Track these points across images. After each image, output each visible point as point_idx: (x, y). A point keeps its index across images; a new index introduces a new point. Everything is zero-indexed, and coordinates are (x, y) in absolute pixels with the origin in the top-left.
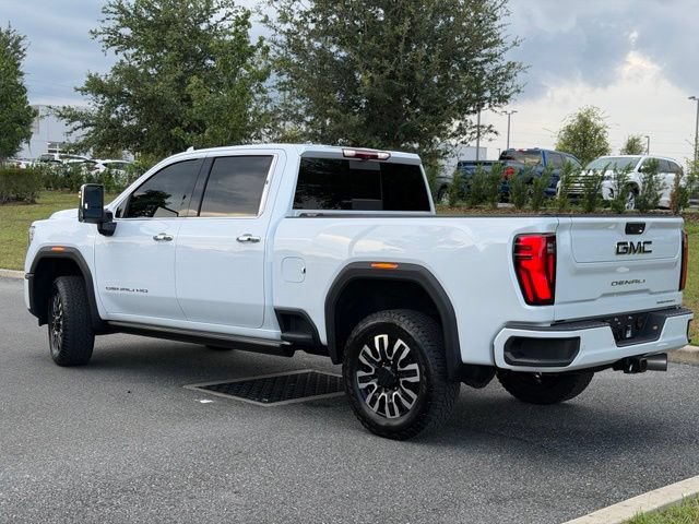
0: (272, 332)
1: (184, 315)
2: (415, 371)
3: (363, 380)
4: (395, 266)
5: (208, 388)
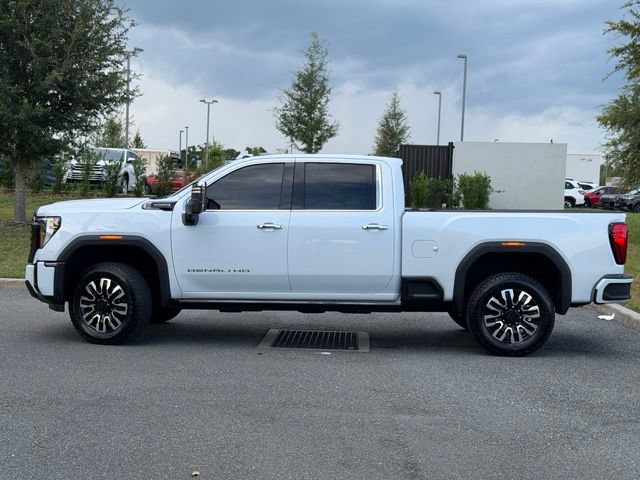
0: (391, 295)
1: (290, 288)
2: (536, 311)
3: (489, 321)
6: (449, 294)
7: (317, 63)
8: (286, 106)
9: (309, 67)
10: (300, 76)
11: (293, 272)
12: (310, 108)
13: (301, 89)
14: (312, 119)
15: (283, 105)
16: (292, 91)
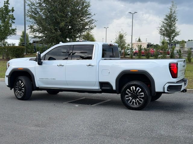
0: (97, 88)
1: (68, 84)
2: (143, 94)
3: (127, 97)
4: (137, 71)
5: (69, 103)
6: (114, 88)
7: (173, 11)
8: (162, 26)
9: (170, 13)
10: (167, 16)
11: (67, 80)
12: (170, 26)
13: (167, 20)
14: (171, 30)
15: (161, 26)
16: (164, 21)
